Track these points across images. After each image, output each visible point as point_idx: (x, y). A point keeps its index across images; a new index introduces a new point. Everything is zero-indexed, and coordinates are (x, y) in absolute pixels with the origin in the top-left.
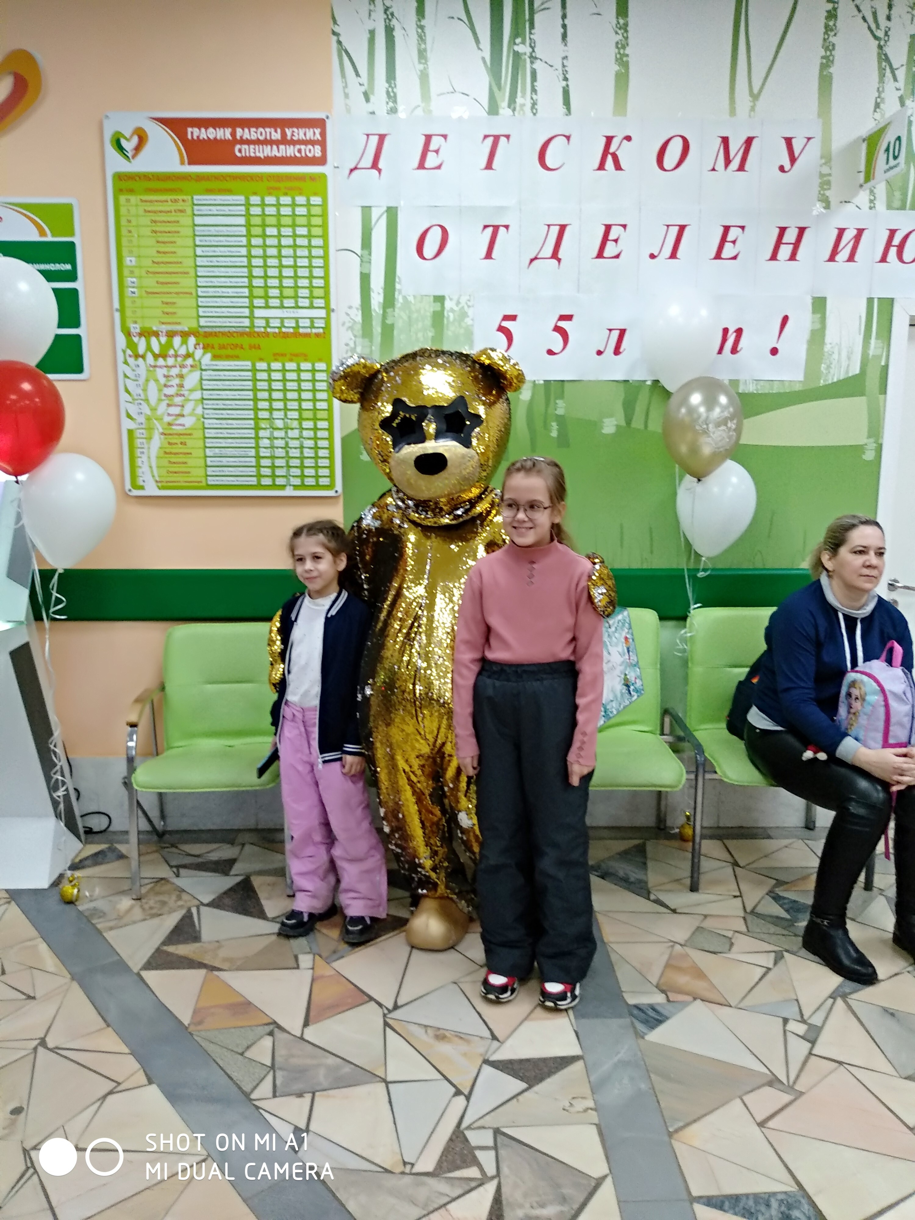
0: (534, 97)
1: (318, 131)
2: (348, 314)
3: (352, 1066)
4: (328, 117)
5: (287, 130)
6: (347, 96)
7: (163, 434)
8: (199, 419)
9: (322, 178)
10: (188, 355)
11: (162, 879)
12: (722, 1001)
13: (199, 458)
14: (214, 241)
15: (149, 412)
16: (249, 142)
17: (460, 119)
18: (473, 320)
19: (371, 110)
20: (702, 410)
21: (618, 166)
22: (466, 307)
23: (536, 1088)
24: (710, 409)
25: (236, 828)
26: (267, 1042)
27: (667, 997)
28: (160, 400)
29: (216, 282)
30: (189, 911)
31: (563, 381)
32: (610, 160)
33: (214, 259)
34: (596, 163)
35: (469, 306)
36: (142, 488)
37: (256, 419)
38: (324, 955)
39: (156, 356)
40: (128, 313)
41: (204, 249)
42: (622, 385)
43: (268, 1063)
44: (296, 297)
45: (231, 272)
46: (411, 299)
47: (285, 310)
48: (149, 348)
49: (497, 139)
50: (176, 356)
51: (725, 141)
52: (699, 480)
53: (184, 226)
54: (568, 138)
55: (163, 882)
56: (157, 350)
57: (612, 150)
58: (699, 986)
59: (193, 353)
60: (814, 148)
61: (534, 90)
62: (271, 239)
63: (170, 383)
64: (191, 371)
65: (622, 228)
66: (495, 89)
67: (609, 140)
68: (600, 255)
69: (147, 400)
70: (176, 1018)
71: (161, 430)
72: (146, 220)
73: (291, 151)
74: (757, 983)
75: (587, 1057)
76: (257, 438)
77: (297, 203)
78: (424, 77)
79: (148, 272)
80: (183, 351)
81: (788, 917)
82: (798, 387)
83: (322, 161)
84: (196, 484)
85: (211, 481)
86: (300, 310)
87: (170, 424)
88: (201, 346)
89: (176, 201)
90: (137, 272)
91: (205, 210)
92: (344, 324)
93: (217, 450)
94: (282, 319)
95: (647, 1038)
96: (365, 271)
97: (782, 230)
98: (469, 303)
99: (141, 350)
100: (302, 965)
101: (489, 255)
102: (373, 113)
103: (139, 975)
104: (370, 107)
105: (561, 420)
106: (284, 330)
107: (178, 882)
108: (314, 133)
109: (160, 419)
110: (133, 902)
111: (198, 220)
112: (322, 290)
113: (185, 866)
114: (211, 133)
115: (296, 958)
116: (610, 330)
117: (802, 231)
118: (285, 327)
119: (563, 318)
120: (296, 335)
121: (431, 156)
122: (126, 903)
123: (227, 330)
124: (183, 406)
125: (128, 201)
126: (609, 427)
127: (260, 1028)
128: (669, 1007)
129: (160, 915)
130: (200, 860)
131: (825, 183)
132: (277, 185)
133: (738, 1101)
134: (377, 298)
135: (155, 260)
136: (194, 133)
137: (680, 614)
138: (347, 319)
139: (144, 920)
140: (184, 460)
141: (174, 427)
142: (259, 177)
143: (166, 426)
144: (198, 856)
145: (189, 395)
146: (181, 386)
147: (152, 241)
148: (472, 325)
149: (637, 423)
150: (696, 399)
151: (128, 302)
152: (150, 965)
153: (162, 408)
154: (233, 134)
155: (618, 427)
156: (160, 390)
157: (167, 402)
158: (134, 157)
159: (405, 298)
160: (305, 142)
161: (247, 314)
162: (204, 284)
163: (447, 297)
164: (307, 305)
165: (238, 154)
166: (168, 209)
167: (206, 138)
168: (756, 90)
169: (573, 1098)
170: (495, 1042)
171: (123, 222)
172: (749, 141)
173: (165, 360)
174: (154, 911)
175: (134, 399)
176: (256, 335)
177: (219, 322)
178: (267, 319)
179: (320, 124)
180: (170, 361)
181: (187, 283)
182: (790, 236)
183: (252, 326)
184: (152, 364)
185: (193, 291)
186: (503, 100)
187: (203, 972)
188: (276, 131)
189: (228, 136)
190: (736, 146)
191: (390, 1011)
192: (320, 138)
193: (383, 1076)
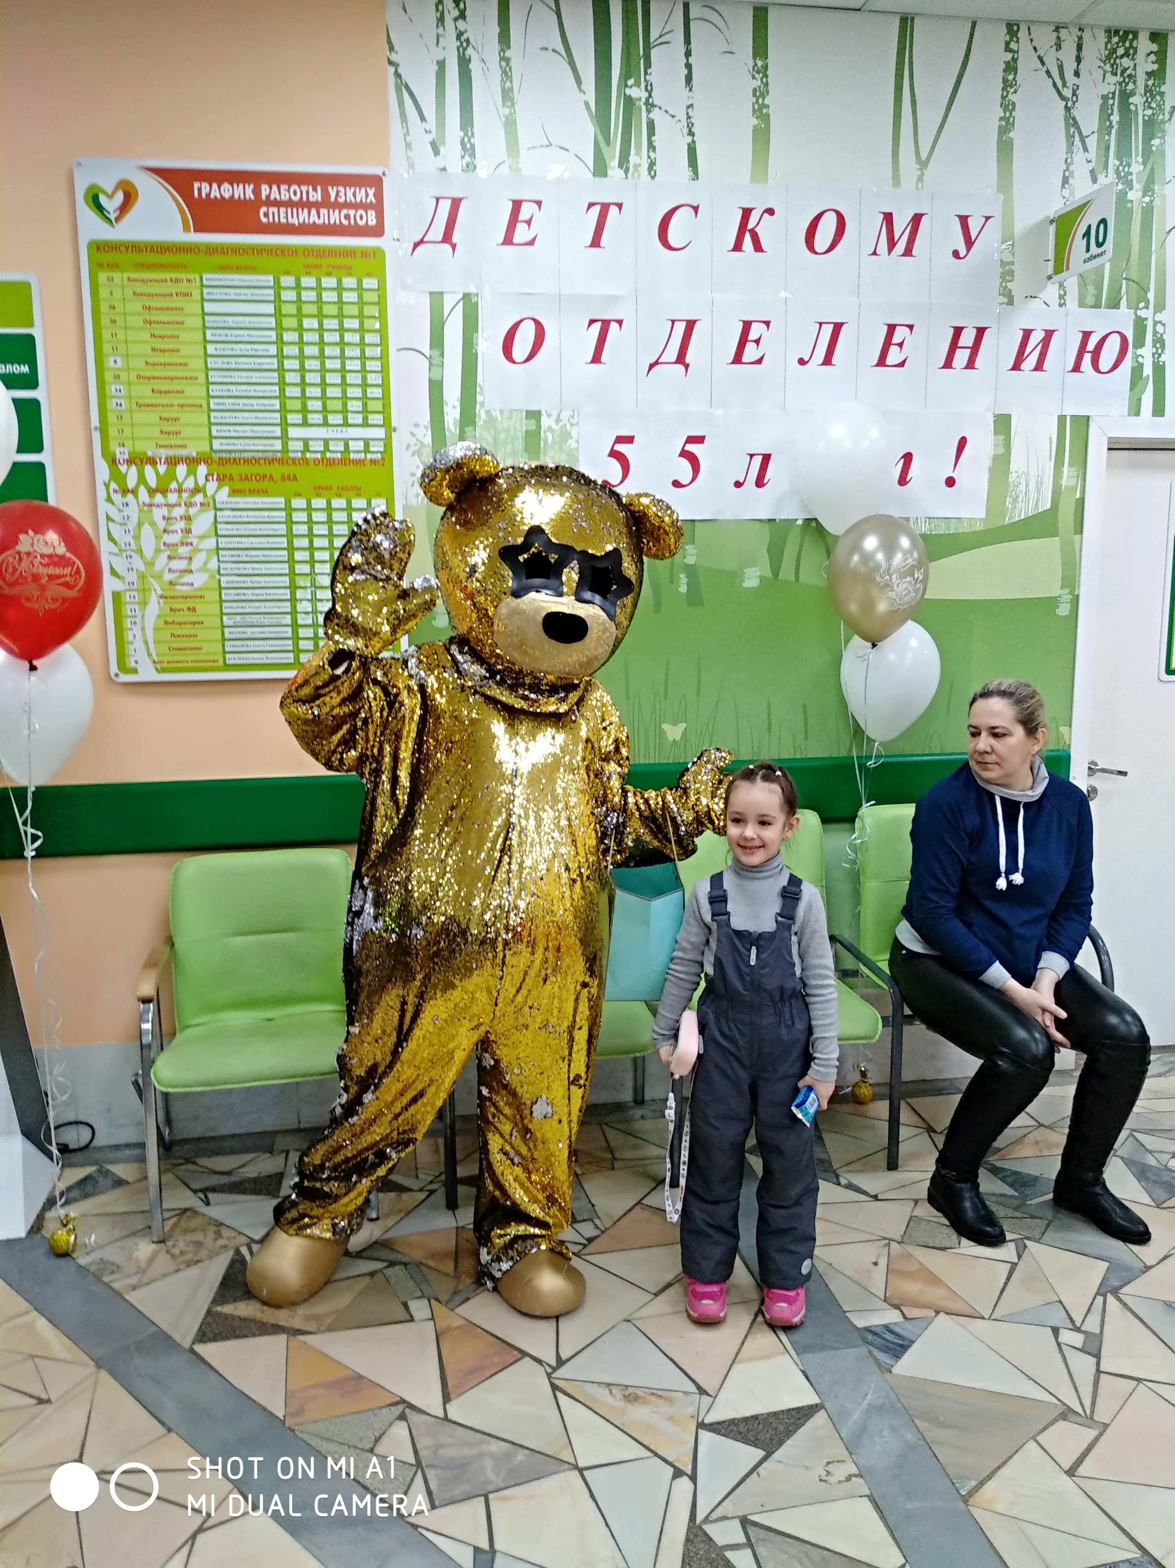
0: (652, 155)
1: (371, 192)
2: (412, 434)
3: (526, 1451)
4: (384, 174)
5: (330, 189)
6: (408, 146)
7: (162, 597)
8: (212, 577)
9: (377, 254)
10: (197, 490)
11: (186, 1210)
12: (970, 1311)
13: (214, 628)
14: (232, 335)
15: (142, 568)
16: (278, 204)
17: (559, 180)
18: (577, 442)
19: (442, 166)
20: (880, 556)
21: (758, 247)
22: (568, 427)
23: (777, 1455)
24: (889, 557)
25: (269, 1129)
26: (400, 1430)
27: (903, 1314)
28: (158, 551)
29: (235, 390)
30: (238, 1252)
31: (694, 521)
32: (747, 239)
33: (233, 360)
34: (731, 242)
35: (572, 425)
36: (135, 671)
37: (292, 574)
38: (444, 1298)
39: (152, 492)
40: (113, 432)
41: (219, 346)
42: (766, 527)
43: (412, 1460)
44: (345, 411)
45: (255, 377)
46: (496, 414)
47: (330, 429)
48: (142, 479)
49: (605, 208)
50: (180, 491)
51: (888, 218)
52: (874, 645)
53: (187, 315)
54: (696, 209)
55: (188, 1214)
56: (153, 483)
57: (750, 226)
58: (937, 1295)
59: (205, 486)
60: (993, 230)
61: (651, 147)
62: (310, 333)
63: (171, 528)
64: (200, 511)
65: (764, 326)
66: (602, 143)
67: (747, 213)
68: (738, 359)
69: (140, 552)
70: (265, 1409)
71: (160, 592)
72: (136, 306)
73: (335, 217)
74: (1006, 1284)
75: (826, 1405)
76: (293, 600)
77: (345, 286)
78: (510, 124)
79: (139, 377)
80: (190, 484)
81: (1016, 1194)
82: (979, 527)
83: (378, 231)
84: (211, 664)
85: (231, 659)
86: (350, 430)
87: (171, 583)
88: (215, 477)
89: (177, 281)
90: (124, 376)
91: (218, 293)
92: (408, 447)
93: (238, 618)
94: (326, 442)
95: (895, 1370)
96: (436, 377)
97: (958, 331)
98: (574, 421)
99: (131, 483)
100: (417, 1315)
101: (596, 359)
102: (444, 169)
103: (192, 1351)
104: (440, 162)
105: (691, 571)
106: (328, 455)
107: (213, 1212)
108: (367, 195)
109: (159, 577)
110: (154, 1246)
111: (209, 307)
112: (380, 403)
113: (214, 1189)
114: (226, 190)
115: (406, 1305)
116: (751, 456)
117: (981, 332)
118: (330, 451)
119: (691, 440)
120: (345, 461)
121: (520, 228)
122: (144, 1249)
123: (250, 455)
124: (190, 559)
125: (110, 279)
126: (752, 579)
127: (384, 1411)
128: (909, 1325)
129: (198, 1262)
130: (233, 1179)
131: (1008, 274)
132: (319, 261)
133: (1032, 1445)
134: (452, 414)
135: (150, 360)
136: (202, 189)
137: (848, 814)
138: (413, 441)
139: (177, 1271)
140: (192, 632)
141: (178, 587)
142: (293, 251)
143: (167, 586)
144: (229, 1173)
145: (199, 543)
146: (188, 531)
147: (146, 336)
148: (577, 449)
149: (787, 573)
150: (871, 543)
151: (112, 418)
152: (203, 1336)
153: (162, 561)
154: (257, 192)
155: (762, 579)
156: (157, 538)
157: (168, 553)
158: (117, 219)
159: (488, 413)
160: (356, 206)
161: (279, 434)
162: (218, 394)
163: (543, 412)
164: (360, 421)
165: (264, 220)
166: (168, 291)
167: (219, 196)
168: (924, 156)
169: (828, 1463)
170: (705, 1398)
171: (104, 307)
172: (917, 219)
173: (165, 497)
174: (188, 1257)
175: (120, 551)
176: (290, 462)
177: (239, 445)
178: (306, 442)
179: (375, 182)
180: (172, 498)
181: (194, 392)
182: (967, 338)
183: (285, 449)
184: (147, 501)
185: (204, 403)
186: (613, 158)
187: (283, 1337)
188: (315, 190)
189: (250, 194)
190: (901, 224)
191: (555, 1369)
192: (374, 201)
193: (572, 1461)
